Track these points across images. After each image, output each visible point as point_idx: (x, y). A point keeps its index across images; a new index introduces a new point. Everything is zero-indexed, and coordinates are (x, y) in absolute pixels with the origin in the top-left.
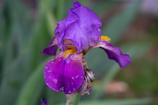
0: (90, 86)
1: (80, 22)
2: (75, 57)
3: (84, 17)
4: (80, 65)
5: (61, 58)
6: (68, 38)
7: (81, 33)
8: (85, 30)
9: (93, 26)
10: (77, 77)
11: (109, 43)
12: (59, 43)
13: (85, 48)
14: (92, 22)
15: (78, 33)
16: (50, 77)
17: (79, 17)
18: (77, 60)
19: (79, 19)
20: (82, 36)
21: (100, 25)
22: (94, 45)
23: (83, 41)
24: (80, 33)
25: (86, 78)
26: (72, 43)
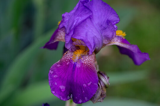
0: (104, 93)
1: (93, 18)
2: (86, 60)
3: (97, 11)
4: (93, 70)
5: (69, 61)
6: (79, 38)
7: (94, 30)
8: (98, 26)
9: (108, 22)
10: (89, 84)
11: (124, 38)
12: (67, 43)
13: (97, 48)
14: (108, 18)
15: (90, 30)
16: (56, 84)
17: (92, 12)
18: (89, 64)
19: (92, 14)
20: (95, 35)
21: (117, 21)
22: (107, 42)
23: (96, 40)
24: (92, 30)
25: (99, 84)
26: (83, 43)
